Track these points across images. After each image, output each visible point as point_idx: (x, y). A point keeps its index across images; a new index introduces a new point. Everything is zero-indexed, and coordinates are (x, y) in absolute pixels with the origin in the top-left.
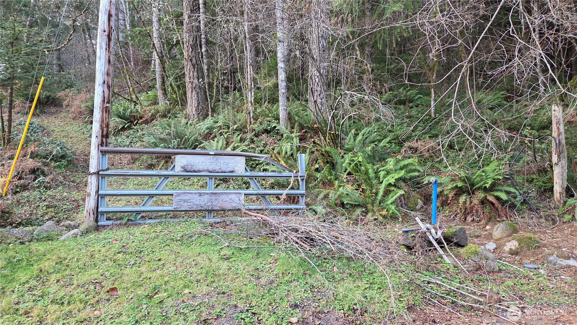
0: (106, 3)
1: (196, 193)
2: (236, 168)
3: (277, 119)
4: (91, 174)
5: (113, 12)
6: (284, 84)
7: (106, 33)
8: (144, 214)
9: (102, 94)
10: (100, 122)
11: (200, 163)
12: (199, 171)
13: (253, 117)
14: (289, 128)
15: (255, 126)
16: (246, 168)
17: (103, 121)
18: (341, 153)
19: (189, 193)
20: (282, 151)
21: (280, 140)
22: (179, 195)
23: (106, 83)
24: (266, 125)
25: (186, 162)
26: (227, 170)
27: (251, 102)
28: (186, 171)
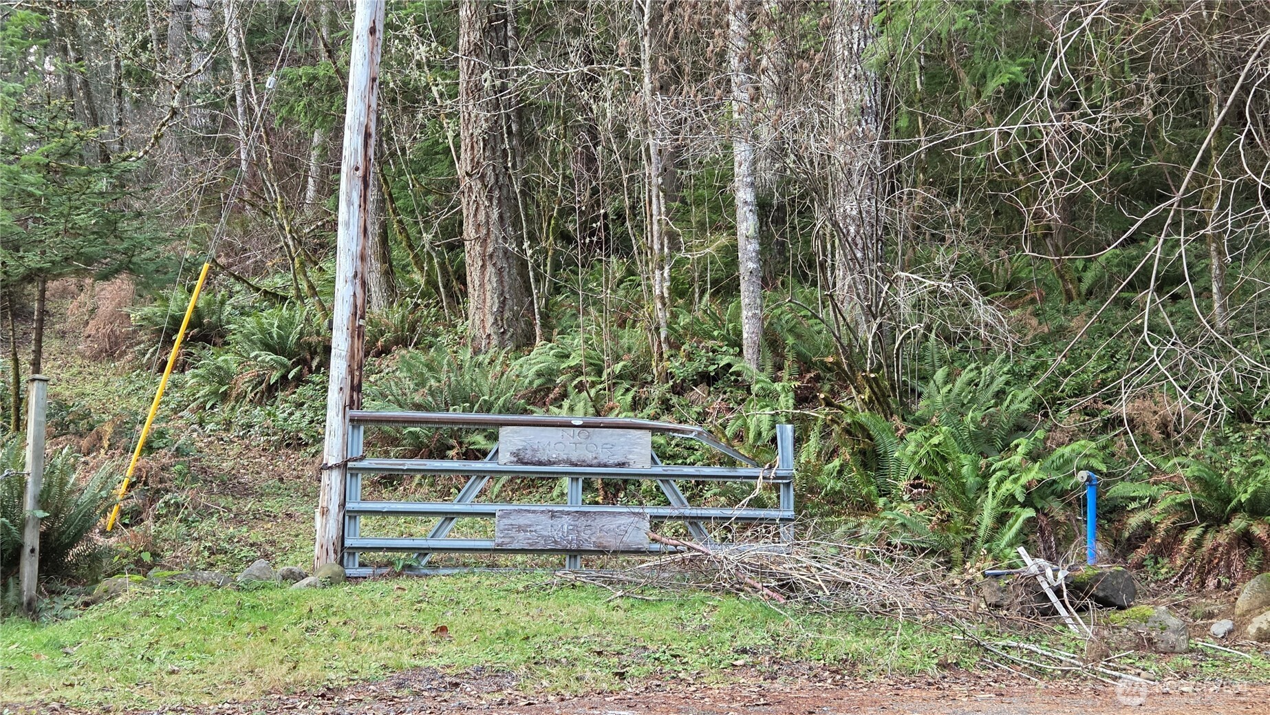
0: (360, 111)
1: (543, 512)
2: (631, 456)
3: (736, 342)
4: (331, 468)
5: (373, 130)
6: (753, 246)
7: (360, 173)
8: (434, 556)
9: (352, 299)
10: (348, 358)
11: (552, 445)
12: (550, 463)
13: (667, 338)
14: (769, 368)
15: (674, 366)
16: (652, 458)
17: (352, 357)
18: (897, 429)
19: (529, 511)
20: (748, 429)
21: (743, 400)
22: (507, 514)
23: (359, 276)
24: (704, 360)
25: (521, 443)
26: (611, 462)
27: (662, 298)
28: (521, 461)
